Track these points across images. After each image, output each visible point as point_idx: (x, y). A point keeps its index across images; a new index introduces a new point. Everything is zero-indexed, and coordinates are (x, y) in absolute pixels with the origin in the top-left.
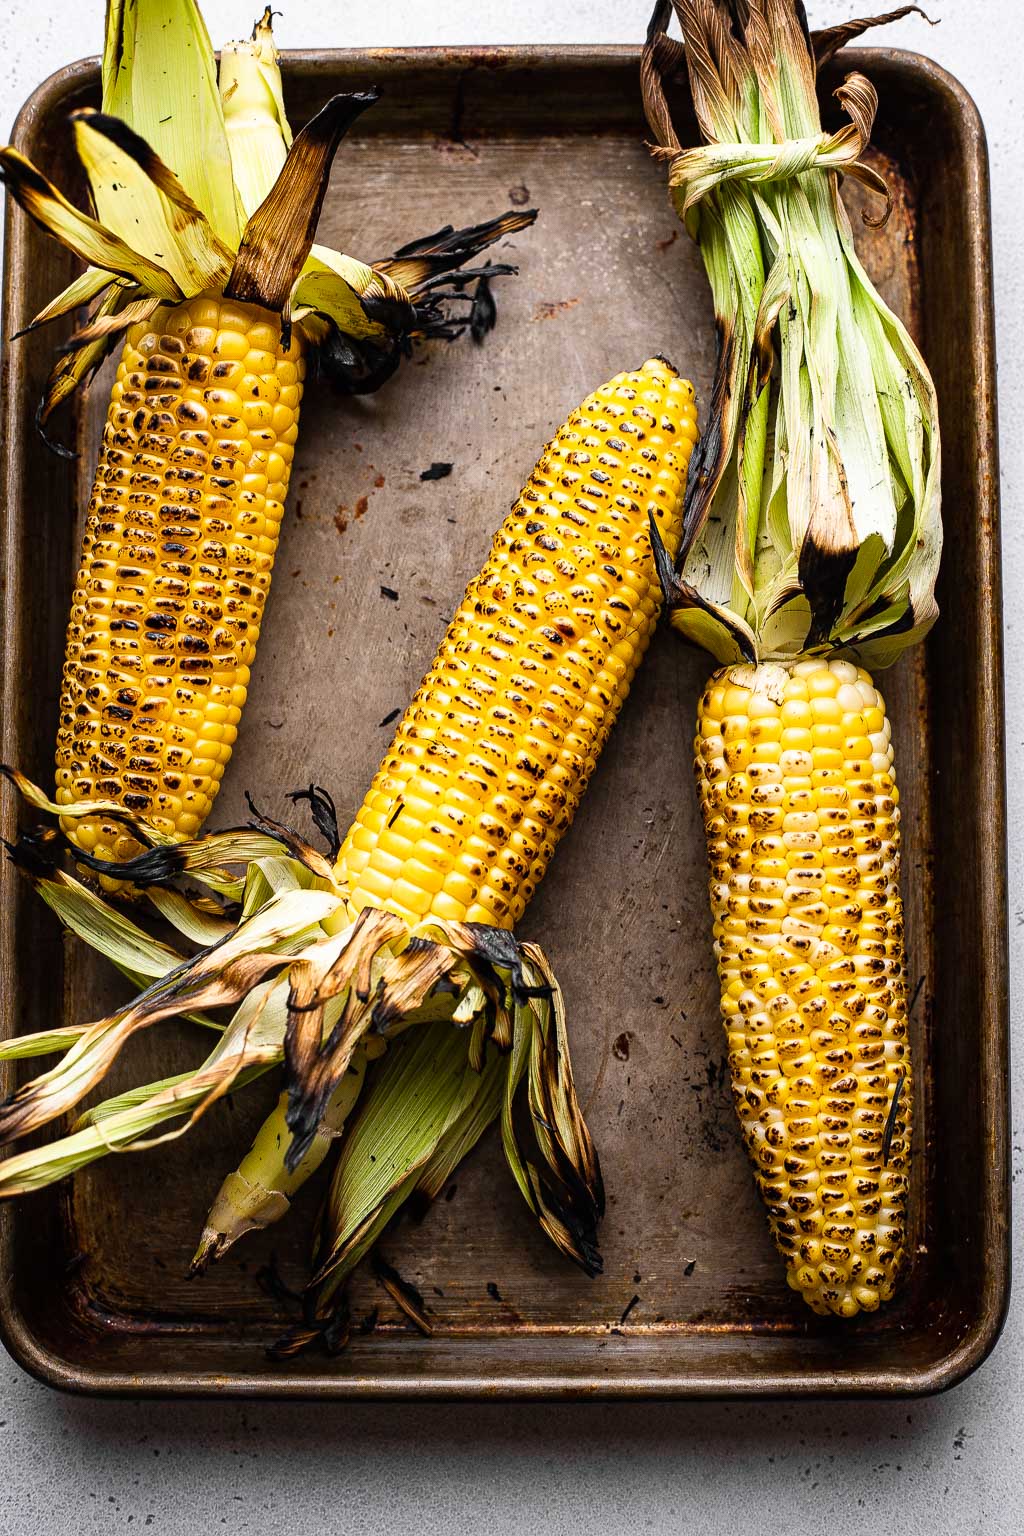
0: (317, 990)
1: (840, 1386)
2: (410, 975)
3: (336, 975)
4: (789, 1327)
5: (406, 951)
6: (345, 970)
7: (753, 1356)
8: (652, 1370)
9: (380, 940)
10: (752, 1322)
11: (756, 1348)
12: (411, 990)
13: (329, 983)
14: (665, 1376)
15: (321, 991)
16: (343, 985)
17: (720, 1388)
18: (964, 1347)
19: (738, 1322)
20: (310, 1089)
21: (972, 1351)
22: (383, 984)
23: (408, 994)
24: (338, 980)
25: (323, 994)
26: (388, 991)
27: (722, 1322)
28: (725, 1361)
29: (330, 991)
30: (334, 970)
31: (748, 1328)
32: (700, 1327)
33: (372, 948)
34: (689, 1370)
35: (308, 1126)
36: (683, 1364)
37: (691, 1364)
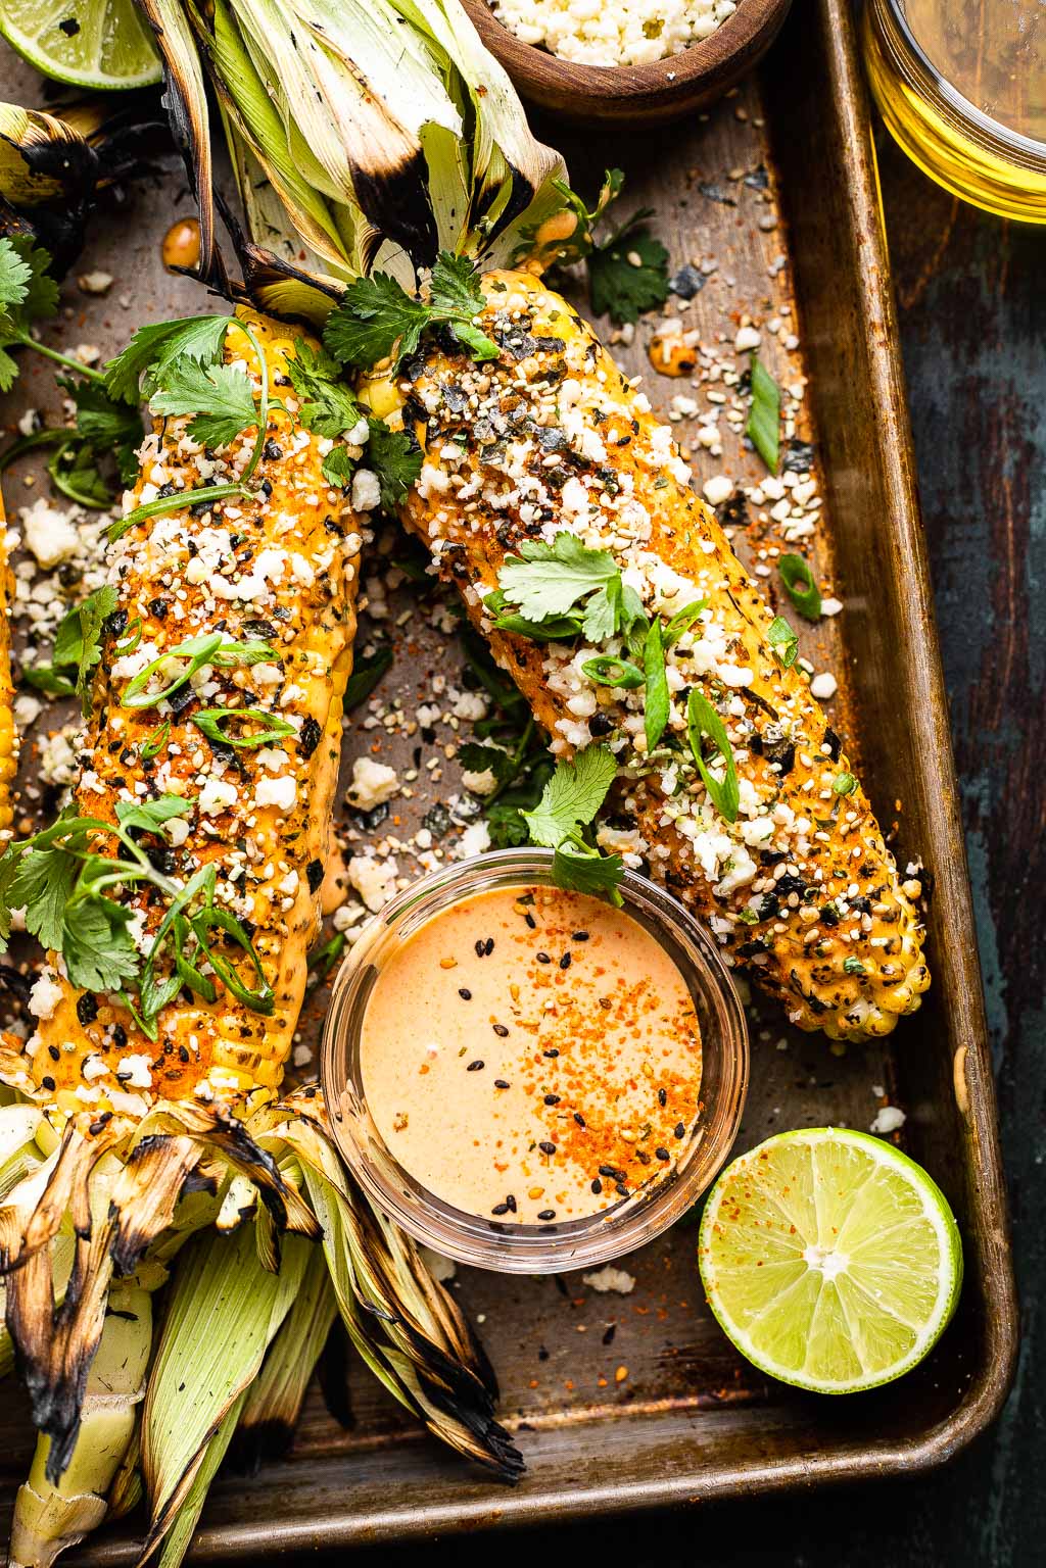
0: (24, 1238)
1: (813, 1474)
2: (145, 1188)
3: (46, 1212)
4: (745, 1394)
5: (133, 1158)
6: (57, 1201)
7: (700, 1443)
8: (571, 1480)
9: (96, 1152)
10: (698, 1393)
11: (704, 1431)
12: (155, 1205)
13: (38, 1225)
14: (588, 1487)
15: (30, 1237)
16: (56, 1223)
17: (658, 1495)
18: (968, 1404)
19: (679, 1395)
20: (56, 1373)
21: (979, 1410)
22: (114, 1210)
23: (151, 1212)
24: (50, 1217)
25: (33, 1242)
26: (124, 1217)
27: (658, 1397)
28: (663, 1455)
29: (41, 1235)
30: (42, 1206)
31: (692, 1401)
32: (632, 1408)
33: (86, 1165)
34: (619, 1474)
35: (67, 1418)
36: (610, 1465)
37: (621, 1465)
